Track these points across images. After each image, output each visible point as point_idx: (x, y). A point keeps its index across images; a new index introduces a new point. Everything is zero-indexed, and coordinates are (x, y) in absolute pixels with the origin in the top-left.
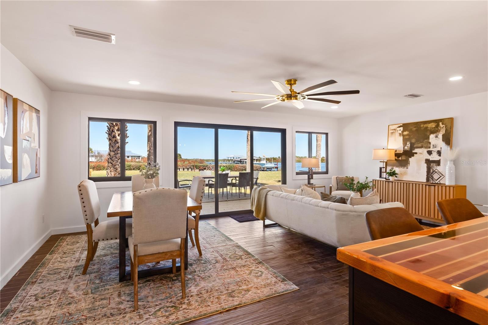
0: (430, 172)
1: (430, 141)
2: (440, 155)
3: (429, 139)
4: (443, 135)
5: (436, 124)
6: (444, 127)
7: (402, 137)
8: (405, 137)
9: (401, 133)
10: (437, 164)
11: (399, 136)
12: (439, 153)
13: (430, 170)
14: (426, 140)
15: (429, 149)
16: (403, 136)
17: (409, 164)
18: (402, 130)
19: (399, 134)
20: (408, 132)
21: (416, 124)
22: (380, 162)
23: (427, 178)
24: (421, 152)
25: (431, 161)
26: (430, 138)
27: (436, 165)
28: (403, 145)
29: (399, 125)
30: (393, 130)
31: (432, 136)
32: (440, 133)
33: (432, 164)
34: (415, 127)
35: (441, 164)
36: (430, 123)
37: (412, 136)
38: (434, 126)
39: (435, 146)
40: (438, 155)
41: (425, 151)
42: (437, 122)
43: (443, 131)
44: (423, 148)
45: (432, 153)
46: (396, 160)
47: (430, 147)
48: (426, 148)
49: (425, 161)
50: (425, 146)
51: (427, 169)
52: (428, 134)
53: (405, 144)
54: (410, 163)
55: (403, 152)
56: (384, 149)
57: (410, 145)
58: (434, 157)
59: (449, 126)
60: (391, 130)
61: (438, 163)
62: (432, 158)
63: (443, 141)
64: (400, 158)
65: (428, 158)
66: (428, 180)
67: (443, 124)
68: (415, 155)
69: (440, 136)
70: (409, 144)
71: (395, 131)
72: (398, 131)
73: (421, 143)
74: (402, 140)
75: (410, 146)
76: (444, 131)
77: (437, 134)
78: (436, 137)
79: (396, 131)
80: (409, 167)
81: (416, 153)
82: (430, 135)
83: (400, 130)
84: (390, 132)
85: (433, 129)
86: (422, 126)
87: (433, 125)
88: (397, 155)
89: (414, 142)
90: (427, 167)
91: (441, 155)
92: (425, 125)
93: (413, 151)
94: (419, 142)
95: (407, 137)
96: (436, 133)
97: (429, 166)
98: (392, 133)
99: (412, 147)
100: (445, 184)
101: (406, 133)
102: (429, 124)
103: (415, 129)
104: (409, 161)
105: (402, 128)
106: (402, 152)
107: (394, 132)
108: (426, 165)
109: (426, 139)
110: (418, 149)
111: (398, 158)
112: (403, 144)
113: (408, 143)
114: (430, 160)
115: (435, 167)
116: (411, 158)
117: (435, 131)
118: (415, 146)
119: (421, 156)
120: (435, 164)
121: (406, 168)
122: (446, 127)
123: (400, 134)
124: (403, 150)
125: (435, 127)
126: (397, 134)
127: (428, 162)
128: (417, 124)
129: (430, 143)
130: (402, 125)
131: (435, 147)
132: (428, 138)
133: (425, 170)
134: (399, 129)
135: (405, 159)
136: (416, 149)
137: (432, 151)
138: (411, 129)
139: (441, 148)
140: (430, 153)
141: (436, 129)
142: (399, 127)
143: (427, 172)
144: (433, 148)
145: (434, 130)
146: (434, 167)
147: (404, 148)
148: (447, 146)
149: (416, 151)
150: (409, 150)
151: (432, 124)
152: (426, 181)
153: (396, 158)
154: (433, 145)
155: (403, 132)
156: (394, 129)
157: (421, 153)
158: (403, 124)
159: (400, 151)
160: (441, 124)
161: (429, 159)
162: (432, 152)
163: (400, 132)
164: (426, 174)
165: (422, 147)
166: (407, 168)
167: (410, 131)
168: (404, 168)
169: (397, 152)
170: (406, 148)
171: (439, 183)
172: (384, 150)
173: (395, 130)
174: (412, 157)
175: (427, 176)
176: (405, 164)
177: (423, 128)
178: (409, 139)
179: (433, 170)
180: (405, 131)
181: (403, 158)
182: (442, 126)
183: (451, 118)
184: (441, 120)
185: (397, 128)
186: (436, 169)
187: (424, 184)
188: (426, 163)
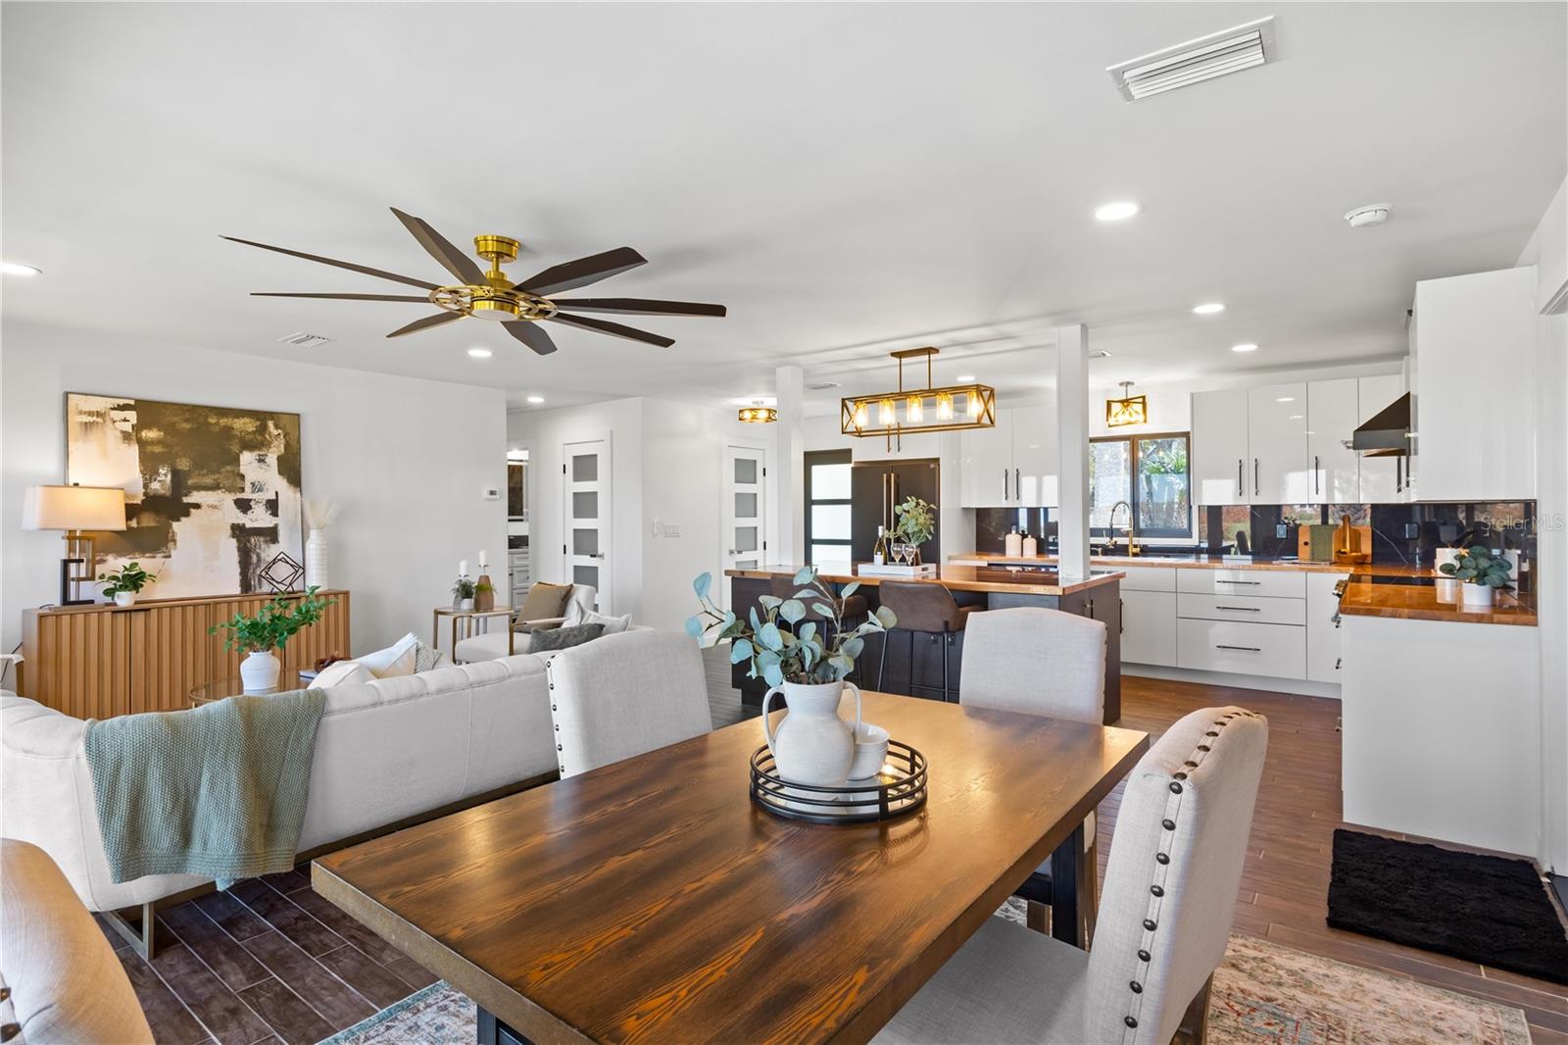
0: (251, 563)
1: (243, 470)
2: (275, 514)
3: (239, 466)
4: (279, 458)
5: (258, 423)
6: (282, 436)
7: (135, 449)
8: (149, 449)
9: (130, 430)
10: (268, 538)
11: (120, 441)
12: (273, 506)
13: (251, 557)
14: (229, 468)
15: (240, 496)
16: (142, 443)
17: (174, 541)
18: (135, 422)
19: (120, 435)
20: (162, 433)
21: (188, 410)
23: (242, 581)
24: (214, 504)
25: (250, 529)
26: (241, 463)
27: (266, 542)
28: (144, 475)
29: (122, 402)
30: (90, 414)
31: (247, 458)
32: (270, 450)
33: (253, 540)
34: (187, 421)
35: (281, 538)
36: (238, 418)
37: (176, 449)
38: (251, 429)
39: (257, 488)
40: (269, 512)
41: (228, 499)
42: (262, 417)
43: (278, 447)
44: (220, 492)
45: (250, 508)
47: (242, 490)
48: (230, 490)
49: (229, 532)
50: (228, 483)
51: (240, 556)
52: (235, 448)
53: (149, 473)
54: (178, 538)
55: (143, 501)
57: (172, 477)
58: (259, 518)
59: (293, 436)
60: (81, 413)
61: (271, 535)
62: (251, 520)
63: (280, 473)
65: (241, 522)
66: (246, 586)
67: (277, 427)
68: (193, 511)
69: (272, 459)
70: (166, 475)
71: (100, 420)
72: (114, 422)
73: (213, 473)
74: (138, 460)
75: (172, 481)
76: (282, 446)
77: (260, 453)
78: (261, 460)
79: (107, 419)
80: (173, 553)
81: (197, 506)
82: (241, 452)
83: (125, 420)
84: (75, 419)
85: (251, 437)
86: (212, 420)
87: (249, 425)
88: (131, 511)
89: (187, 468)
90: (239, 549)
91: (280, 513)
92: (224, 421)
93: (186, 500)
94: (205, 471)
95: (158, 449)
96: (260, 450)
97: (245, 546)
98: (87, 426)
99: (180, 484)
101: (150, 434)
102: (236, 420)
103: (187, 426)
104: (173, 533)
105: (132, 416)
106: (139, 502)
107: (92, 424)
108: (234, 542)
109: (229, 463)
110: (203, 493)
112: (142, 472)
113: (162, 471)
114: (247, 526)
115: (263, 546)
116: (178, 520)
117: (256, 443)
118: (190, 482)
119: (217, 514)
120: (262, 539)
121: (160, 555)
122: (287, 438)
123: (126, 436)
124: (145, 494)
125: (254, 433)
126: (112, 434)
127: (239, 531)
128: (195, 412)
129: (242, 477)
130: (132, 402)
131: (260, 490)
132: (236, 461)
133: (235, 557)
134: (118, 415)
135: (152, 524)
136: (195, 493)
137: (250, 500)
138: (175, 424)
139: (277, 493)
140: (244, 506)
141: (259, 438)
142: (121, 408)
143: (240, 562)
144: (253, 492)
145: (252, 440)
146: (260, 548)
147: (146, 486)
148: (292, 487)
149: (195, 497)
150: (168, 494)
151: (246, 420)
152: (242, 592)
154: (253, 484)
155: (137, 428)
156: (94, 409)
157: (214, 507)
158: (137, 401)
159: (134, 497)
160: (271, 424)
161: (244, 525)
162: (252, 503)
163: (128, 427)
164: (239, 570)
165: (215, 487)
166: (169, 557)
167: (169, 429)
168: (154, 557)
170: (155, 486)
171: (290, 589)
173: (98, 414)
174: (183, 519)
175: (241, 574)
176: (157, 541)
177: (217, 429)
178: (167, 458)
179: (258, 556)
180: (149, 427)
181: (148, 521)
182: (276, 432)
183: (298, 415)
184: (272, 415)
185: (112, 409)
186: (270, 552)
187: (235, 601)
188: (234, 536)
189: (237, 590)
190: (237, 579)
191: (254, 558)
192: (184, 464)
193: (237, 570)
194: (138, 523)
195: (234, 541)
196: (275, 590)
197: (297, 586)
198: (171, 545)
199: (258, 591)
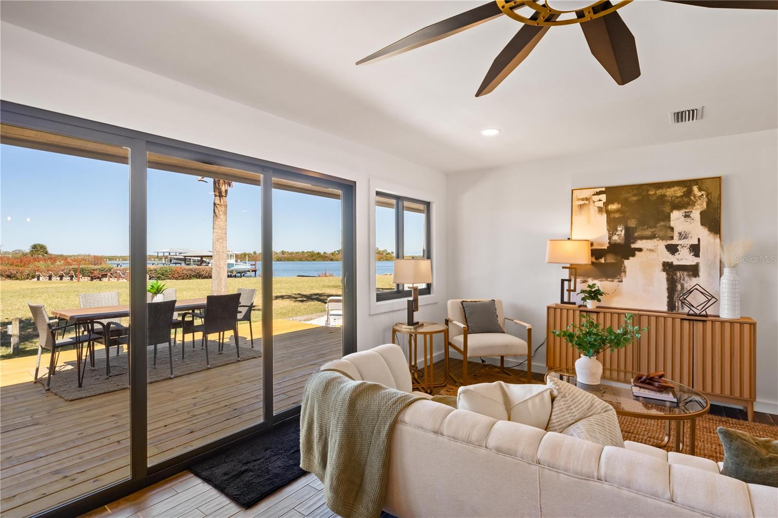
0: (676, 291)
1: (672, 224)
2: (697, 255)
3: (670, 221)
4: (702, 213)
5: (685, 189)
6: (705, 196)
7: (605, 216)
8: (612, 216)
9: (602, 206)
10: (691, 273)
11: (597, 212)
12: (695, 249)
13: (676, 285)
14: (662, 223)
15: (670, 242)
16: (608, 213)
17: (625, 272)
18: (604, 200)
19: (597, 209)
20: (620, 205)
21: (636, 189)
22: (563, 268)
23: (668, 302)
24: (651, 248)
25: (677, 266)
26: (671, 219)
27: (689, 276)
29: (598, 190)
30: (583, 199)
31: (676, 216)
32: (695, 208)
33: (678, 273)
34: (635, 195)
35: (701, 273)
36: (670, 188)
37: (627, 214)
38: (679, 194)
39: (683, 236)
40: (692, 254)
41: (661, 245)
42: (687, 185)
43: (701, 204)
44: (655, 240)
45: (677, 250)
46: (593, 263)
47: (672, 238)
48: (663, 238)
49: (661, 267)
50: (661, 234)
51: (668, 284)
52: (667, 209)
53: (612, 230)
54: (627, 270)
55: (608, 247)
56: (569, 239)
57: (625, 232)
58: (684, 258)
59: (715, 195)
60: (579, 199)
61: (694, 271)
62: (678, 259)
63: (702, 225)
64: (602, 261)
65: (670, 261)
66: (671, 306)
67: (700, 189)
68: (637, 253)
69: (696, 214)
70: (621, 231)
71: (587, 202)
72: (594, 202)
73: (651, 227)
74: (606, 223)
75: (625, 234)
76: (705, 203)
77: (687, 211)
78: (687, 216)
79: (591, 201)
80: (624, 279)
81: (640, 250)
82: (672, 212)
83: (600, 200)
84: (577, 203)
85: (679, 200)
86: (651, 193)
87: (678, 192)
88: (596, 253)
89: (635, 226)
90: (668, 280)
91: (701, 254)
92: (659, 192)
93: (633, 246)
94: (646, 227)
95: (617, 215)
96: (686, 208)
97: (672, 277)
98: (581, 206)
99: (630, 236)
100: (719, 317)
101: (613, 207)
102: (668, 190)
103: (635, 198)
104: (625, 267)
105: (603, 197)
106: (605, 247)
107: (583, 205)
108: (664, 275)
109: (663, 220)
110: (644, 241)
111: (597, 259)
112: (608, 230)
113: (619, 229)
114: (675, 263)
115: (686, 278)
116: (628, 259)
117: (684, 203)
118: (636, 234)
119: (653, 255)
120: (685, 273)
121: (616, 280)
122: (709, 197)
123: (600, 210)
124: (609, 243)
125: (681, 197)
126: (593, 209)
127: (668, 267)
128: (640, 189)
129: (672, 229)
130: (604, 189)
131: (685, 238)
132: (668, 218)
133: (664, 285)
134: (596, 198)
135: (613, 261)
136: (639, 241)
137: (677, 245)
138: (627, 199)
139: (699, 239)
140: (673, 249)
141: (686, 200)
142: (598, 194)
143: (668, 289)
144: (680, 239)
145: (680, 201)
146: (684, 280)
147: (610, 238)
148: (712, 234)
149: (639, 244)
150: (623, 242)
151: (676, 188)
152: (668, 310)
153: (594, 260)
154: (680, 234)
155: (606, 204)
156: (584, 197)
157: (651, 250)
158: (606, 188)
159: (603, 245)
160: (695, 189)
161: (672, 263)
162: (679, 247)
163: (601, 204)
164: (667, 294)
165: (652, 237)
166: (622, 281)
167: (624, 202)
168: (613, 281)
169: (595, 247)
170: (615, 238)
171: (704, 313)
172: (569, 242)
173: (587, 199)
174: (631, 258)
175: (668, 297)
176: (614, 272)
177: (654, 198)
178: (622, 220)
179: (682, 285)
180: (613, 203)
181: (610, 259)
182: (699, 194)
183: (720, 178)
184: (696, 182)
185: (593, 195)
186: (690, 283)
187: (662, 317)
188: (664, 270)
189: (665, 308)
190: (665, 300)
191: (679, 287)
192: (632, 223)
193: (665, 294)
194: (605, 260)
195: (665, 273)
196: (691, 312)
197: (710, 311)
198: (623, 274)
199: (681, 311)
